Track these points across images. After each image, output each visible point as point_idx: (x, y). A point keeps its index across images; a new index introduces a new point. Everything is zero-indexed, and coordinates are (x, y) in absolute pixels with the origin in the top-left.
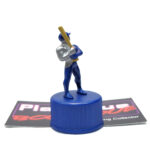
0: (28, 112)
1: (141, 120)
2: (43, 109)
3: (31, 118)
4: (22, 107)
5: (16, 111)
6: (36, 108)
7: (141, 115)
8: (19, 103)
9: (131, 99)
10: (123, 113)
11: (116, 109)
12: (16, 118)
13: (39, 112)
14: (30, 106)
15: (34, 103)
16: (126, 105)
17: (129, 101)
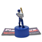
0: (8, 31)
1: (40, 33)
2: (12, 31)
3: (9, 33)
4: (6, 30)
5: (4, 31)
6: (10, 30)
7: (39, 32)
8: (5, 29)
9: (37, 28)
10: (34, 32)
11: (33, 31)
12: (4, 33)
13: (11, 31)
14: (9, 30)
15: (10, 29)
16: (35, 29)
17: (36, 28)
